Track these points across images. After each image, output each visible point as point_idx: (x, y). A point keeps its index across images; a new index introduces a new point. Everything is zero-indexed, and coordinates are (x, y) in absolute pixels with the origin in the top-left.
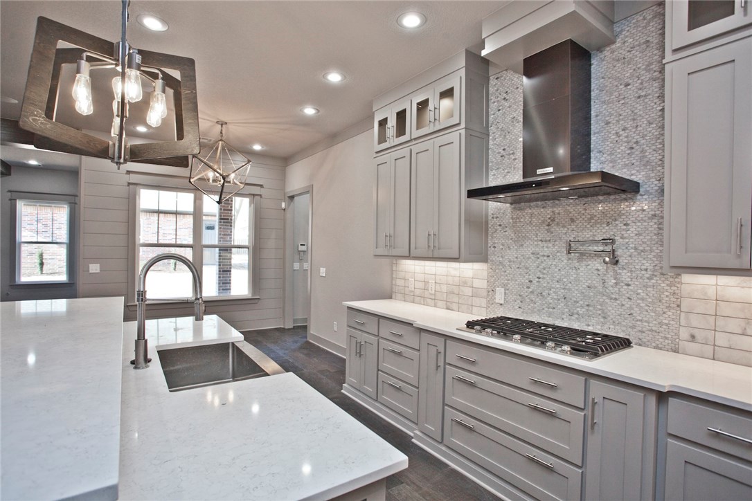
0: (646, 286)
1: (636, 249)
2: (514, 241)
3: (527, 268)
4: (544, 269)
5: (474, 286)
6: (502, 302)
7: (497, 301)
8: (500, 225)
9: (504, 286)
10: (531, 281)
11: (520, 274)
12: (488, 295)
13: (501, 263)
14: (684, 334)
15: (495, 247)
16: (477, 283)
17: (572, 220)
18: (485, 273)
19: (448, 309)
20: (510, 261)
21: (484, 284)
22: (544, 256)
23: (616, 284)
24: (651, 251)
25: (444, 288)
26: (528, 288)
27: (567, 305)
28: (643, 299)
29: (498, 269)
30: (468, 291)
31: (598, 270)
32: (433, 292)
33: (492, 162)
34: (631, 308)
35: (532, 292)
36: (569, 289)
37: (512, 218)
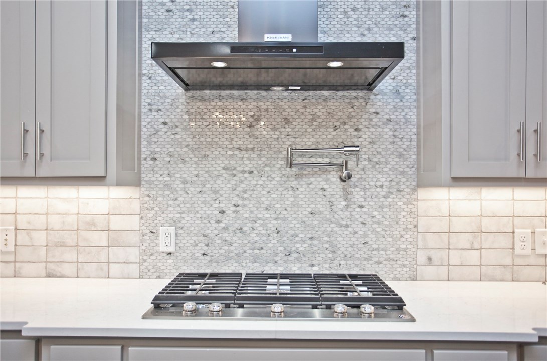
0: (381, 207)
1: (369, 160)
2: (193, 150)
3: (215, 192)
4: (245, 191)
5: (112, 228)
6: (171, 249)
7: (162, 248)
8: (165, 123)
9: (174, 222)
10: (222, 212)
11: (204, 202)
12: (142, 241)
13: (167, 185)
14: (422, 258)
15: (155, 159)
16: (117, 223)
17: (287, 121)
18: (136, 206)
19: (49, 275)
20: (185, 182)
21: (134, 222)
22: (244, 172)
23: (347, 206)
24: (387, 163)
25: (40, 238)
26: (218, 222)
27: (281, 242)
28: (378, 223)
29: (163, 195)
30: (102, 239)
31: (323, 189)
32: (11, 248)
33: (149, 17)
34: (366, 235)
35: (225, 228)
36: (284, 219)
37: (188, 113)
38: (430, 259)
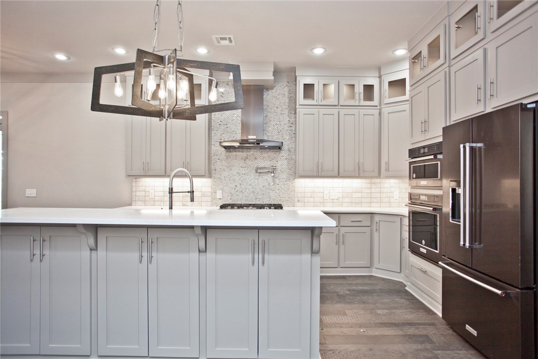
0: (284, 185)
1: (281, 171)
2: (227, 167)
3: (234, 180)
4: (243, 180)
6: (221, 197)
7: (218, 197)
8: (219, 159)
9: (222, 189)
10: (236, 186)
11: (231, 183)
12: (212, 195)
13: (219, 178)
14: (296, 200)
15: (215, 170)
17: (256, 159)
18: (210, 184)
19: (184, 205)
20: (225, 177)
21: (209, 189)
22: (243, 174)
23: (274, 184)
24: (286, 171)
26: (235, 189)
27: (254, 195)
28: (283, 189)
29: (218, 181)
31: (267, 179)
33: (214, 127)
34: (279, 193)
35: (237, 191)
36: (255, 188)
37: (226, 156)
38: (299, 200)
